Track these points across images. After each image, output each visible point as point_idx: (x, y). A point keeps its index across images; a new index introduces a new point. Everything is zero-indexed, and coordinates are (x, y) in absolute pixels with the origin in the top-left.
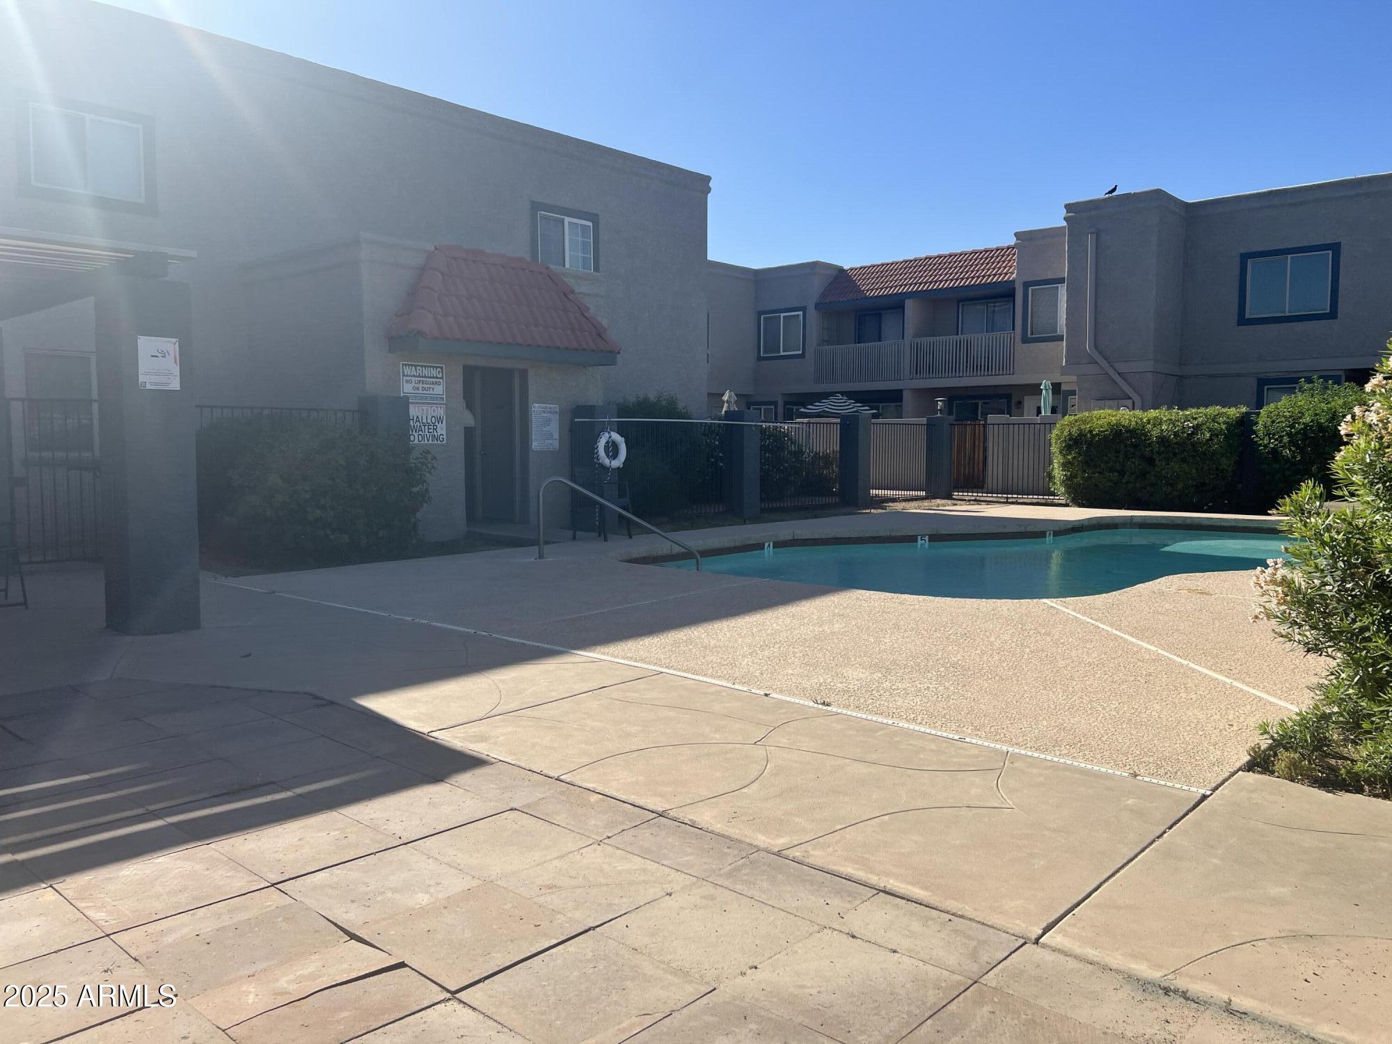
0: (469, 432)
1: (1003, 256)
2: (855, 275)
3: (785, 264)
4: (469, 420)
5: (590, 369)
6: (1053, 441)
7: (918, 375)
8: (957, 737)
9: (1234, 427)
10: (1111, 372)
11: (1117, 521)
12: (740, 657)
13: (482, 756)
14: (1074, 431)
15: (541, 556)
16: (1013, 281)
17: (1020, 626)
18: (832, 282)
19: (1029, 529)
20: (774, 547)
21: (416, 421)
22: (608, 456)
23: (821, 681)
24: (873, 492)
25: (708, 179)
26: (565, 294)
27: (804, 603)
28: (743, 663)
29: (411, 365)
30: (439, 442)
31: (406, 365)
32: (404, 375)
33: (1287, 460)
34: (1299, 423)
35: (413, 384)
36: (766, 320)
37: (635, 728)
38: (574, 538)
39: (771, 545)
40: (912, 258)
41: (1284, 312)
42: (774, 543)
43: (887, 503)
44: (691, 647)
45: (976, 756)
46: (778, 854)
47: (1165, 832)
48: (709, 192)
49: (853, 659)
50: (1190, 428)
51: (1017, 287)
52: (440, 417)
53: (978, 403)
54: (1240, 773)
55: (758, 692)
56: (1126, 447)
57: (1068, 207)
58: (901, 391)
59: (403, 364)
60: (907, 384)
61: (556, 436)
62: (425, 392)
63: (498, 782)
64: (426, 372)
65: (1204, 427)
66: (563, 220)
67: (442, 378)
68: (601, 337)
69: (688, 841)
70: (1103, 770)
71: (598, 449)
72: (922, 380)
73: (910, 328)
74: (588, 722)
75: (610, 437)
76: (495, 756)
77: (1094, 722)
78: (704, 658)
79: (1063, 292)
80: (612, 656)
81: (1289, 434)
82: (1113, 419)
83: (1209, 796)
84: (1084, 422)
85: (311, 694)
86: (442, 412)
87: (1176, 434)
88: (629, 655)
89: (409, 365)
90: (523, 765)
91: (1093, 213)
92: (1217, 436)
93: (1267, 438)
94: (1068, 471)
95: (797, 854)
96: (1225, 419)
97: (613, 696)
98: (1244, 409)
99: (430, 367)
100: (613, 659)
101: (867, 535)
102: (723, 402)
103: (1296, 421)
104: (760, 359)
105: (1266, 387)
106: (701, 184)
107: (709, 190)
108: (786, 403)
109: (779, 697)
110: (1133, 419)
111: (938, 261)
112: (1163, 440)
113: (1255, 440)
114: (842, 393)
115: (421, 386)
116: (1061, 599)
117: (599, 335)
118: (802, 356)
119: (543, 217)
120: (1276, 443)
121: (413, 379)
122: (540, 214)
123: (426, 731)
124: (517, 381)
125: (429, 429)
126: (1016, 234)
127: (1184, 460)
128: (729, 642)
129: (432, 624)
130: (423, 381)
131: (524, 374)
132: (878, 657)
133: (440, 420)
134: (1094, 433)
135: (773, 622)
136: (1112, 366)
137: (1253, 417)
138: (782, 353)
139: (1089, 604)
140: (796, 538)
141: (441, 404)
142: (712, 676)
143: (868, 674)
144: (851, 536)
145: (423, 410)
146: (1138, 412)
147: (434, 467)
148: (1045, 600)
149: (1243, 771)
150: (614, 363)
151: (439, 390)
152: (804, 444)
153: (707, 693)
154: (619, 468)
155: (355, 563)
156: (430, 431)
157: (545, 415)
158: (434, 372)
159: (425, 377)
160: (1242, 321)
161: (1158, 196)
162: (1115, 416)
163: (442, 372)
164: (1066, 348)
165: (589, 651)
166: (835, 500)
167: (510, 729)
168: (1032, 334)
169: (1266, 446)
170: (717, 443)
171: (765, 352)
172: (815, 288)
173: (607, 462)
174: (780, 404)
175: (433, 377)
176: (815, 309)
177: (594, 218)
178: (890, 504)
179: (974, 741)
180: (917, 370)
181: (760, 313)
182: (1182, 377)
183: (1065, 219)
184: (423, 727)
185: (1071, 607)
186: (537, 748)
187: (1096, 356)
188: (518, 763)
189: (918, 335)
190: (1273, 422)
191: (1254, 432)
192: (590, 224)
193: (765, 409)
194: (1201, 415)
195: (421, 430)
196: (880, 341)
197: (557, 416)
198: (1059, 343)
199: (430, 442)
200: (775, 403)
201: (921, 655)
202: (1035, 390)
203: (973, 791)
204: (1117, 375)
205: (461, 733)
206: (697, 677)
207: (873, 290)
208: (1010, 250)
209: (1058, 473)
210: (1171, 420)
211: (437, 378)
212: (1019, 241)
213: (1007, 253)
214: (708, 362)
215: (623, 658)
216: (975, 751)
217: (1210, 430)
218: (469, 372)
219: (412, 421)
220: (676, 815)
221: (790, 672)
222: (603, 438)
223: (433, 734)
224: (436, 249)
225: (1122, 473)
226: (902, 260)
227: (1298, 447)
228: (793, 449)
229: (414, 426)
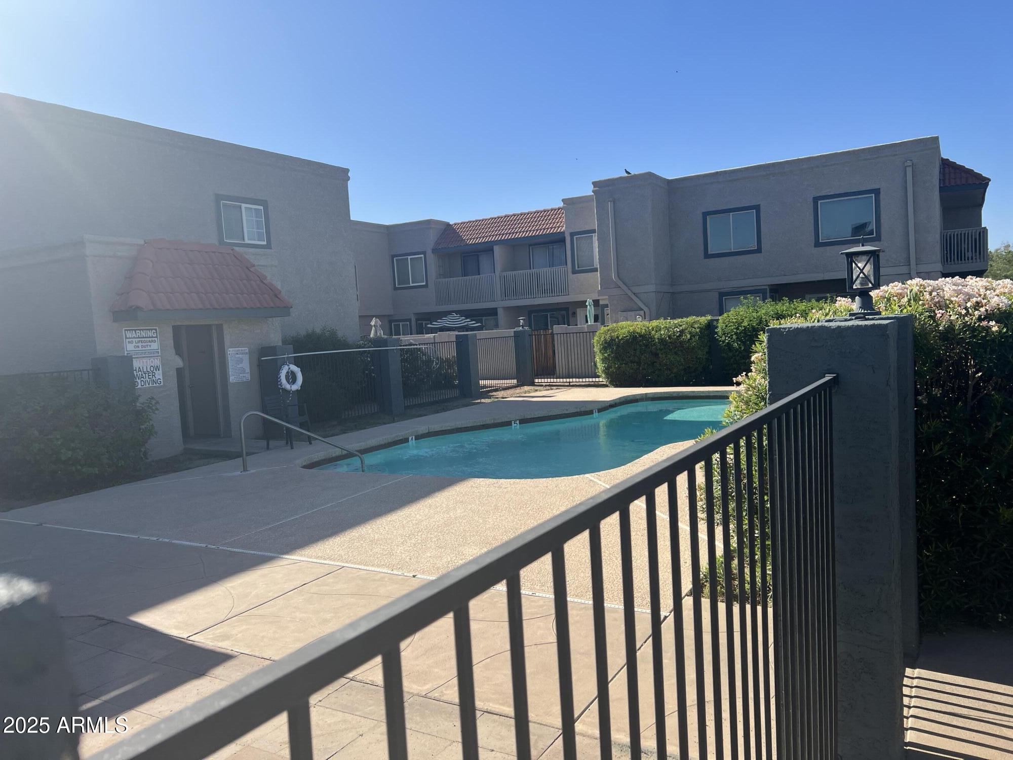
0: (179, 371)
1: (556, 215)
2: (458, 229)
3: (408, 222)
4: (179, 363)
5: (270, 319)
6: (595, 344)
7: (507, 297)
8: (530, 594)
9: (704, 330)
10: (630, 293)
11: (638, 397)
12: (395, 547)
13: (228, 651)
14: (608, 337)
15: (245, 469)
16: (564, 232)
17: (571, 498)
18: (443, 233)
19: (583, 409)
20: (415, 440)
21: (139, 371)
22: (288, 382)
23: (449, 560)
24: (482, 382)
25: (347, 170)
26: (247, 268)
27: (437, 494)
28: (398, 552)
29: (131, 330)
30: (157, 385)
31: (127, 330)
32: (126, 338)
33: (737, 350)
34: (741, 326)
35: (134, 344)
36: (397, 260)
37: (330, 615)
38: (268, 448)
39: (414, 437)
40: (496, 216)
41: (731, 249)
42: (415, 436)
43: (492, 392)
44: (362, 542)
45: (541, 606)
46: (425, 696)
47: (642, 646)
48: (349, 180)
49: (469, 539)
50: (678, 332)
51: (566, 236)
52: (157, 366)
53: (547, 315)
54: (686, 597)
55: (408, 575)
56: (640, 346)
57: (595, 184)
58: (496, 308)
59: (125, 330)
60: (500, 304)
61: (248, 370)
62: (144, 349)
63: (242, 670)
64: (143, 334)
65: (687, 331)
66: (241, 206)
67: (157, 337)
68: (277, 297)
69: (370, 696)
70: (613, 606)
71: (281, 378)
72: (509, 301)
73: (498, 267)
74: (297, 614)
75: (289, 368)
76: (237, 650)
77: (610, 570)
78: (371, 550)
79: (595, 237)
80: (308, 557)
81: (736, 334)
82: (631, 328)
83: (668, 617)
84: (613, 330)
85: (94, 616)
86: (159, 363)
87: (670, 337)
88: (320, 554)
89: (130, 330)
90: (257, 654)
91: (610, 188)
92: (694, 336)
93: (724, 336)
94: (606, 364)
95: (436, 695)
96: (698, 325)
97: (312, 591)
98: (709, 318)
99: (147, 330)
100: (309, 560)
101: (479, 424)
102: (372, 326)
103: (740, 324)
104: (395, 289)
105: (724, 298)
106: (342, 175)
107: (348, 179)
108: (417, 320)
109: (422, 577)
110: (643, 328)
111: (513, 218)
112: (662, 341)
113: (717, 338)
114: (457, 312)
115: (140, 344)
116: (597, 473)
117: (276, 296)
118: (426, 286)
119: (224, 205)
120: (729, 339)
121: (134, 340)
122: (223, 203)
123: (185, 636)
124: (215, 335)
125: (149, 375)
126: (563, 200)
127: (676, 353)
128: (388, 534)
129: (173, 542)
130: (142, 341)
131: (220, 328)
132: (485, 535)
133: (157, 368)
134: (620, 338)
135: (416, 513)
136: (629, 289)
137: (715, 324)
138: (411, 285)
139: (613, 476)
140: (430, 431)
141: (157, 356)
142: (378, 566)
143: (478, 549)
144: (468, 426)
145: (143, 362)
146: (646, 323)
147: (157, 409)
148: (587, 475)
149: (688, 596)
150: (289, 315)
151: (155, 346)
152: (432, 355)
153: (375, 580)
154: (297, 390)
155: (101, 488)
156: (150, 377)
157: (238, 356)
158: (150, 334)
159: (143, 338)
160: (707, 256)
161: (650, 176)
162: (632, 326)
163: (156, 333)
164: (600, 278)
165: (291, 555)
166: (456, 393)
167: (244, 627)
168: (578, 268)
169: (724, 342)
170: (369, 359)
171: (399, 284)
172: (432, 237)
173: (288, 387)
174: (413, 320)
175: (150, 337)
176: (433, 253)
177: (263, 203)
178: (494, 393)
179: (541, 595)
180: (506, 294)
181: (393, 256)
182: (673, 293)
183: (593, 191)
184: (183, 633)
185: (603, 479)
186: (265, 640)
187: (620, 283)
188: (253, 653)
189: (504, 270)
190: (726, 326)
191: (716, 333)
192: (262, 208)
193: (403, 325)
194: (684, 323)
195: (143, 377)
196: (479, 274)
197: (247, 356)
198: (596, 273)
199: (151, 385)
200: (410, 320)
201: (512, 529)
202: (583, 304)
203: (540, 632)
204: (633, 295)
205: (210, 635)
206: (368, 568)
207: (472, 239)
208: (560, 210)
209: (600, 366)
210: (666, 327)
211: (152, 337)
212: (565, 205)
213: (558, 212)
214: (358, 300)
215: (317, 558)
216: (541, 602)
217: (690, 333)
218: (176, 330)
219: (135, 371)
220: (361, 679)
221: (429, 555)
222: (284, 370)
223: (191, 638)
224: (146, 243)
225: (639, 363)
226: (489, 217)
227: (741, 341)
228: (424, 359)
229: (137, 375)
